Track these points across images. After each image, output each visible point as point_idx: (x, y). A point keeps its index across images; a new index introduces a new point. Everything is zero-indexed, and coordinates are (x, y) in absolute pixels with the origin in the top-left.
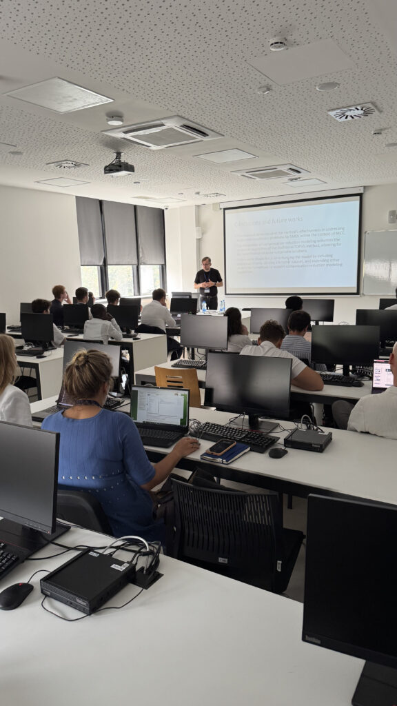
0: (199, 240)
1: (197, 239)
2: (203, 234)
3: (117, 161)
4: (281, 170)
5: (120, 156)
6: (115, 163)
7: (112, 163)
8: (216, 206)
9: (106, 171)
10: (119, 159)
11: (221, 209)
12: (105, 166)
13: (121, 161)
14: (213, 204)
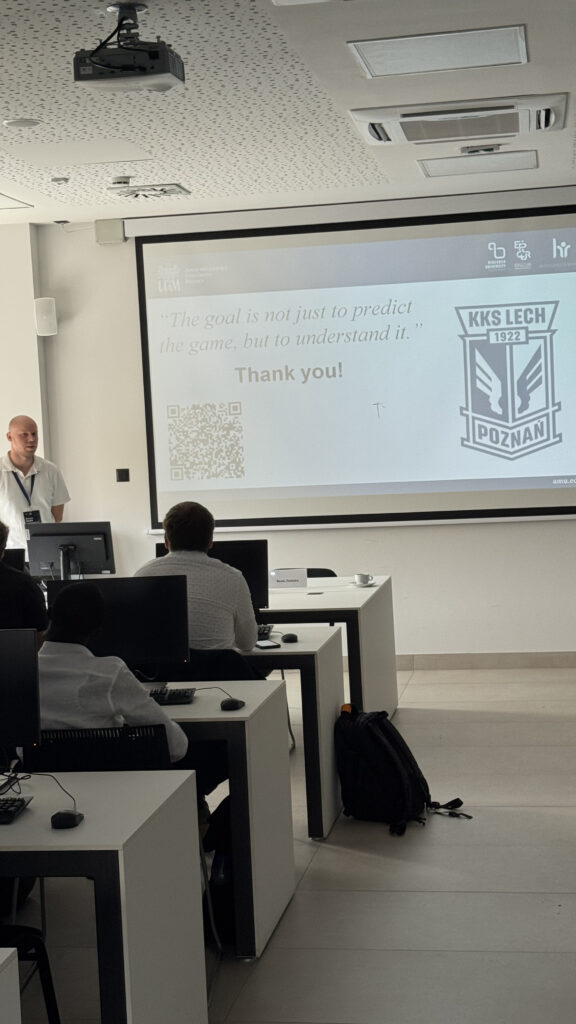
0: (45, 343)
1: (39, 337)
2: (60, 320)
3: (126, 37)
4: (516, 115)
5: (135, 18)
6: (119, 41)
7: (103, 45)
8: (107, 229)
9: (82, 73)
10: (129, 30)
11: (126, 239)
12: (77, 53)
13: (141, 39)
14: (96, 221)
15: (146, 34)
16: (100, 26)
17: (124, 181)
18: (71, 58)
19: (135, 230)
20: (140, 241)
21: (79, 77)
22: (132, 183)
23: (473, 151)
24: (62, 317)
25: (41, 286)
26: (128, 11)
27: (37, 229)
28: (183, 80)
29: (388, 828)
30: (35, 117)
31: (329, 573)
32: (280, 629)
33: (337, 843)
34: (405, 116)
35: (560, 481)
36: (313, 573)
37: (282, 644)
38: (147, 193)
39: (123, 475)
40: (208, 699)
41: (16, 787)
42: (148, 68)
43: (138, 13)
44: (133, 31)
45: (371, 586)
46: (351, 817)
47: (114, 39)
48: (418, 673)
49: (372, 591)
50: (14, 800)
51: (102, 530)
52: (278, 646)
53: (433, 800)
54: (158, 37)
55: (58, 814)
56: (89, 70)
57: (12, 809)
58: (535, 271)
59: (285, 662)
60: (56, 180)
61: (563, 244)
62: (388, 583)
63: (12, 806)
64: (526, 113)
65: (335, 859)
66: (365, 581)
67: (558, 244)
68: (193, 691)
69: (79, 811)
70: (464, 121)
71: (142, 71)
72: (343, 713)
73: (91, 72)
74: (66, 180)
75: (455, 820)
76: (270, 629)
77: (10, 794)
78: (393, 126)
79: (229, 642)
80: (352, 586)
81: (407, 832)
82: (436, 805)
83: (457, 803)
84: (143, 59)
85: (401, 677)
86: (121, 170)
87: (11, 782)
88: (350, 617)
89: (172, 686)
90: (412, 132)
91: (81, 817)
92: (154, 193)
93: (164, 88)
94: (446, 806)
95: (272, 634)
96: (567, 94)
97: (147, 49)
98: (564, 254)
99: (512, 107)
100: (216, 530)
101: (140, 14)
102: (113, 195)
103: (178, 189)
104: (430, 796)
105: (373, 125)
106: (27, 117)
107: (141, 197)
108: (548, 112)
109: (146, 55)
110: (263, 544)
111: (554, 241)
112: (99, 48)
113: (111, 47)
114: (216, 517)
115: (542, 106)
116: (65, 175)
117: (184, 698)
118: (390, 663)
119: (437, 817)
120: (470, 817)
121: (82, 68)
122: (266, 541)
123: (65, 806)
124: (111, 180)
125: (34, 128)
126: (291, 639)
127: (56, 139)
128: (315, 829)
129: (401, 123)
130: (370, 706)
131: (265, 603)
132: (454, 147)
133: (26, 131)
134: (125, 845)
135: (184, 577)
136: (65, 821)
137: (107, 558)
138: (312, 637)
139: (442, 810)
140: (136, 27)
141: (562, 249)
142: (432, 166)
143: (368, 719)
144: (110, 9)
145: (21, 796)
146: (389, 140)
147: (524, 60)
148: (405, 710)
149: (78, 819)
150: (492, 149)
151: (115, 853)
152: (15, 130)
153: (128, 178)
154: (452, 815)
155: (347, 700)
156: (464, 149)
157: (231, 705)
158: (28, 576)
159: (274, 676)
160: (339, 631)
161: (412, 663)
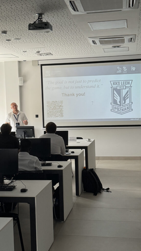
0: (21, 87)
1: (19, 86)
3: (40, 21)
4: (124, 39)
5: (42, 17)
6: (38, 22)
7: (35, 22)
8: (35, 62)
9: (30, 28)
10: (40, 19)
11: (39, 65)
12: (29, 24)
13: (43, 21)
14: (32, 61)
15: (44, 20)
16: (34, 18)
17: (39, 52)
18: (28, 25)
19: (41, 63)
20: (42, 65)
21: (29, 29)
22: (40, 52)
23: (115, 47)
24: (24, 81)
25: (20, 75)
26: (40, 15)
27: (19, 62)
28: (52, 30)
29: (93, 194)
30: (20, 38)
31: (81, 138)
32: (70, 150)
33: (82, 197)
34: (100, 39)
35: (132, 119)
36: (78, 138)
37: (71, 153)
38: (43, 55)
39: (37, 116)
40: (55, 165)
41: (13, 183)
42: (45, 27)
43: (42, 16)
44: (41, 19)
45: (90, 141)
46: (85, 191)
47: (37, 21)
48: (100, 160)
49: (91, 142)
50: (13, 186)
51: (32, 128)
52: (70, 154)
53: (103, 188)
54: (47, 21)
55: (22, 189)
56: (31, 28)
57: (12, 188)
58: (128, 73)
59: (72, 157)
60: (23, 52)
61: (134, 67)
62: (94, 141)
63: (12, 187)
64: (126, 39)
65: (81, 200)
66: (89, 140)
67: (133, 67)
68: (51, 163)
69: (27, 188)
70: (113, 40)
71: (43, 28)
72: (84, 169)
73: (32, 28)
74: (26, 52)
75: (108, 192)
76: (68, 150)
77: (12, 185)
78: (97, 41)
79: (59, 153)
80: (86, 141)
81: (97, 195)
82: (104, 189)
83: (108, 189)
84: (43, 26)
85: (97, 161)
86: (38, 50)
87: (12, 182)
88: (86, 148)
89: (47, 162)
90: (101, 43)
91: (27, 190)
92: (45, 55)
93: (48, 32)
94: (106, 189)
95: (69, 151)
96: (135, 35)
97: (44, 23)
98: (134, 70)
99: (123, 37)
100: (57, 128)
101: (43, 16)
102: (36, 55)
103: (50, 54)
104: (102, 187)
105: (93, 41)
106: (18, 38)
107: (42, 56)
108: (131, 39)
109: (44, 25)
110: (67, 132)
111: (132, 67)
112: (34, 23)
113: (37, 23)
114: (57, 126)
115: (130, 37)
116: (26, 51)
117: (50, 165)
118: (94, 158)
119: (104, 192)
120: (111, 192)
121: (30, 27)
122: (68, 131)
123: (23, 187)
124: (36, 52)
125: (19, 40)
126: (73, 152)
127: (24, 43)
128: (77, 194)
129: (99, 41)
130: (90, 167)
131: (68, 145)
132: (111, 46)
133: (17, 41)
134: (36, 196)
135: (50, 138)
136: (24, 191)
137: (33, 134)
138: (77, 152)
139: (105, 190)
140: (42, 19)
141: (133, 69)
142: (106, 50)
143: (89, 170)
144: (36, 15)
145: (14, 185)
146: (96, 44)
147: (126, 27)
148: (97, 168)
149: (26, 190)
150: (119, 47)
151: (34, 198)
152: (15, 40)
153: (39, 51)
154: (107, 191)
155: (85, 166)
156: (113, 46)
157: (60, 166)
158: (16, 138)
159: (69, 160)
160: (83, 151)
161: (99, 158)
